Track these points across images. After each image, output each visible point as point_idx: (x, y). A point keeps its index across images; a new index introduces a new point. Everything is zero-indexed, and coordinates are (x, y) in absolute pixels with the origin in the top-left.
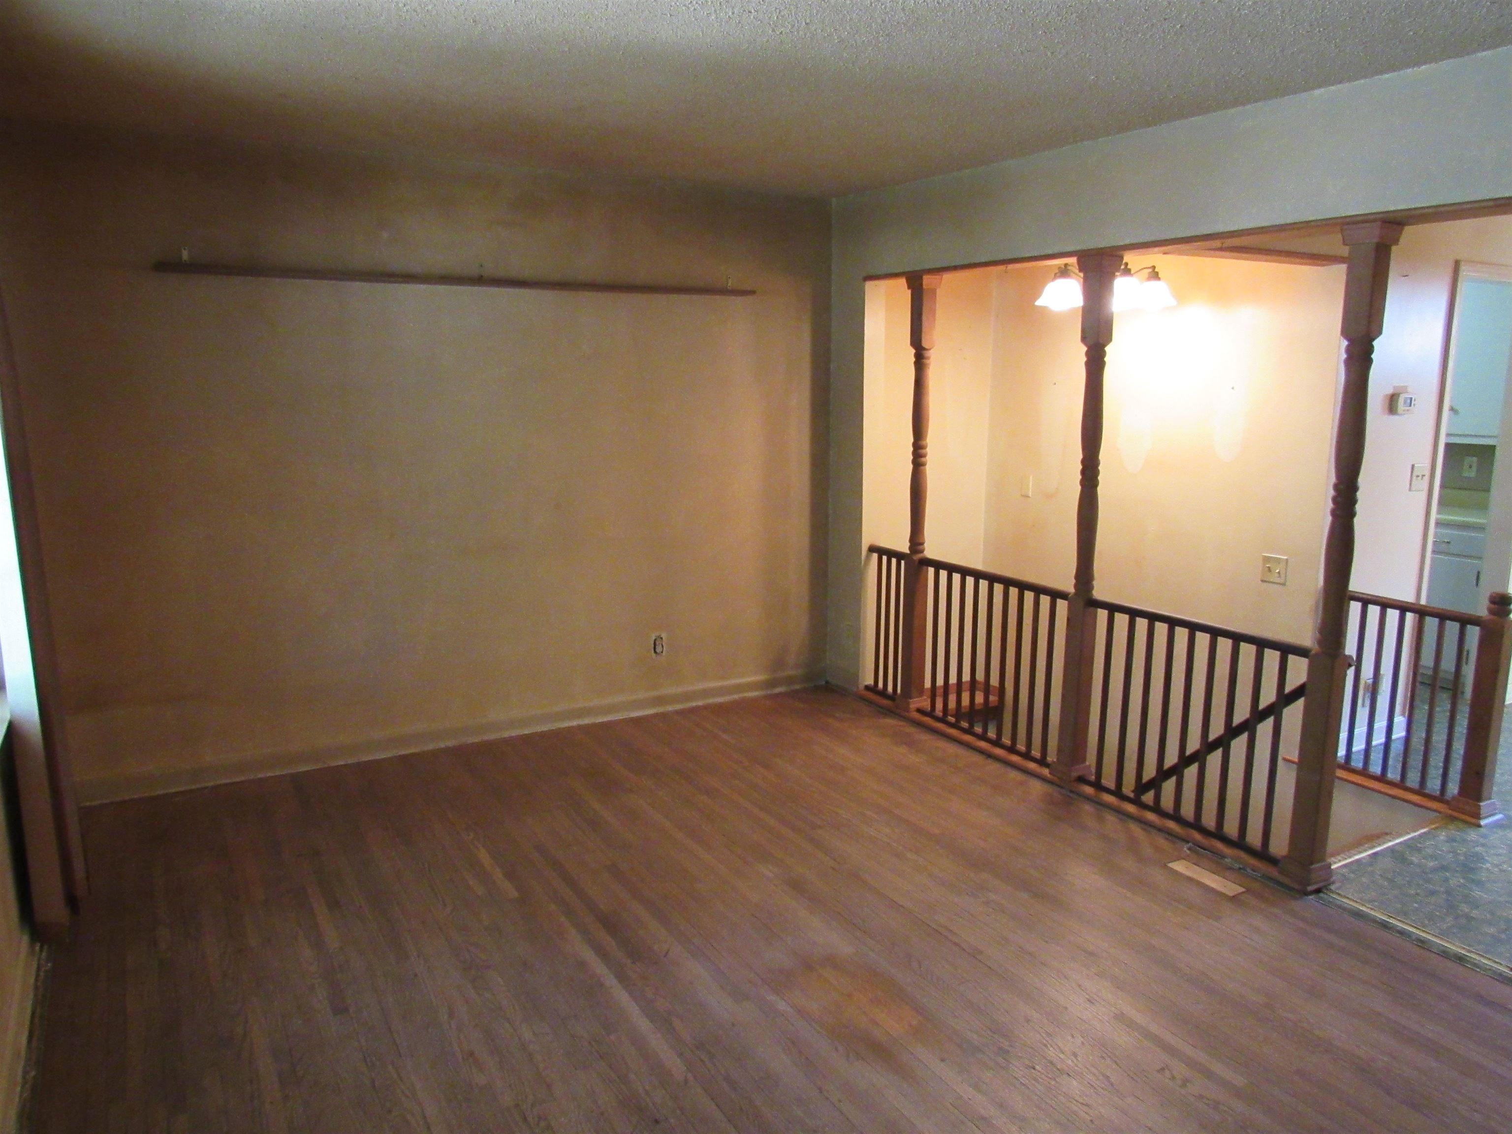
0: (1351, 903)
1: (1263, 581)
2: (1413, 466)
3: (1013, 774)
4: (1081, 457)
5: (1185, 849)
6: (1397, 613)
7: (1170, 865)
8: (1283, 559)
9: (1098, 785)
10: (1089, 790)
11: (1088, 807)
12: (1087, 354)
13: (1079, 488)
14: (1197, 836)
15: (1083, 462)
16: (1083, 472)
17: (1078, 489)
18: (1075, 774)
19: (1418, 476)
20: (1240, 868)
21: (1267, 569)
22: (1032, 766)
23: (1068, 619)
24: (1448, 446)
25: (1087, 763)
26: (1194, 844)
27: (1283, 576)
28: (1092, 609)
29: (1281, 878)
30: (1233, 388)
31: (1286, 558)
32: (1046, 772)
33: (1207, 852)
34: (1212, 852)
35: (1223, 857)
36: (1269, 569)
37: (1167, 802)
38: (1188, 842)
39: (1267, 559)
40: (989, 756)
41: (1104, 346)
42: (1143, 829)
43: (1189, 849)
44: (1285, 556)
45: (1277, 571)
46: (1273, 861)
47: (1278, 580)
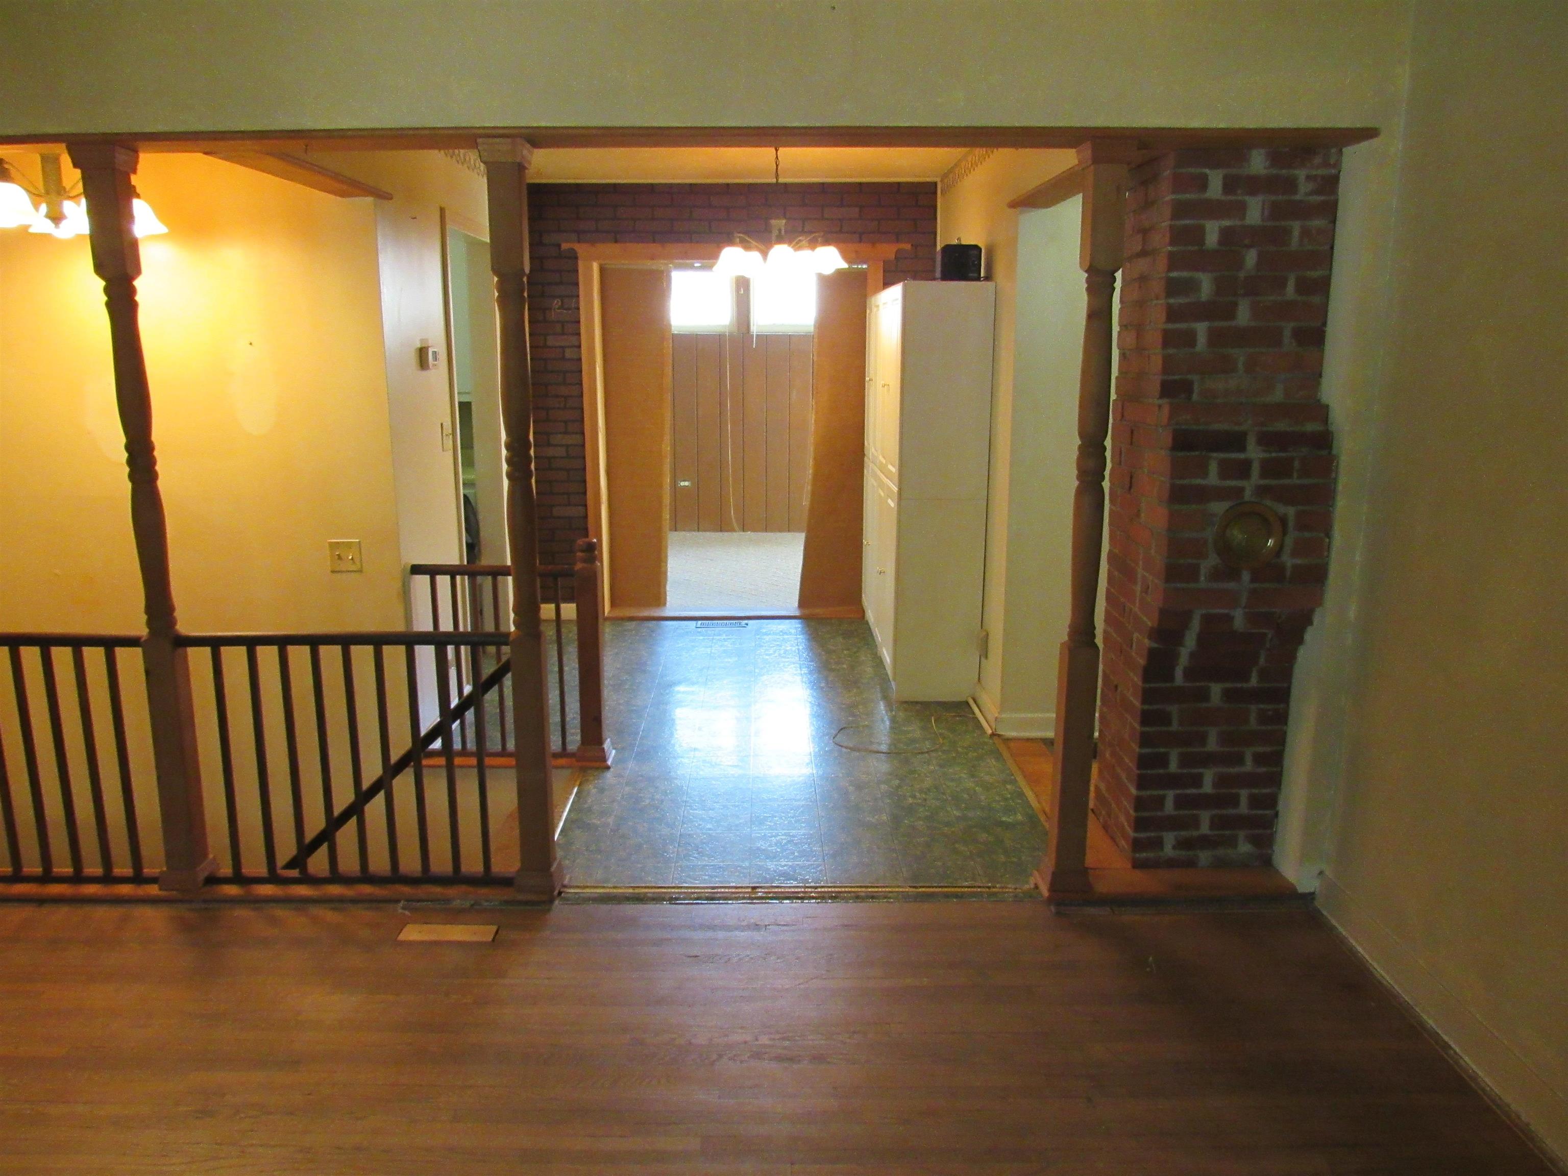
0: (592, 890)
1: (333, 572)
2: (442, 424)
3: (101, 912)
4: (123, 440)
5: (400, 911)
6: (447, 578)
7: (402, 937)
8: (357, 542)
9: (238, 878)
10: (232, 890)
11: (242, 913)
12: (107, 290)
13: (129, 485)
14: (406, 890)
15: (128, 448)
16: (131, 462)
17: (127, 487)
18: (202, 876)
19: (447, 435)
20: (472, 905)
21: (337, 557)
22: (125, 889)
23: (147, 672)
24: (460, 404)
25: (211, 856)
26: (408, 901)
27: (357, 561)
28: (180, 651)
29: (521, 897)
30: (251, 344)
31: (358, 540)
32: (153, 890)
33: (426, 903)
34: (431, 901)
35: (448, 900)
36: (339, 557)
37: (349, 862)
38: (397, 901)
39: (334, 546)
40: (41, 901)
41: (133, 278)
42: (333, 909)
43: (404, 908)
44: (357, 539)
45: (350, 558)
46: (506, 882)
47: (353, 568)
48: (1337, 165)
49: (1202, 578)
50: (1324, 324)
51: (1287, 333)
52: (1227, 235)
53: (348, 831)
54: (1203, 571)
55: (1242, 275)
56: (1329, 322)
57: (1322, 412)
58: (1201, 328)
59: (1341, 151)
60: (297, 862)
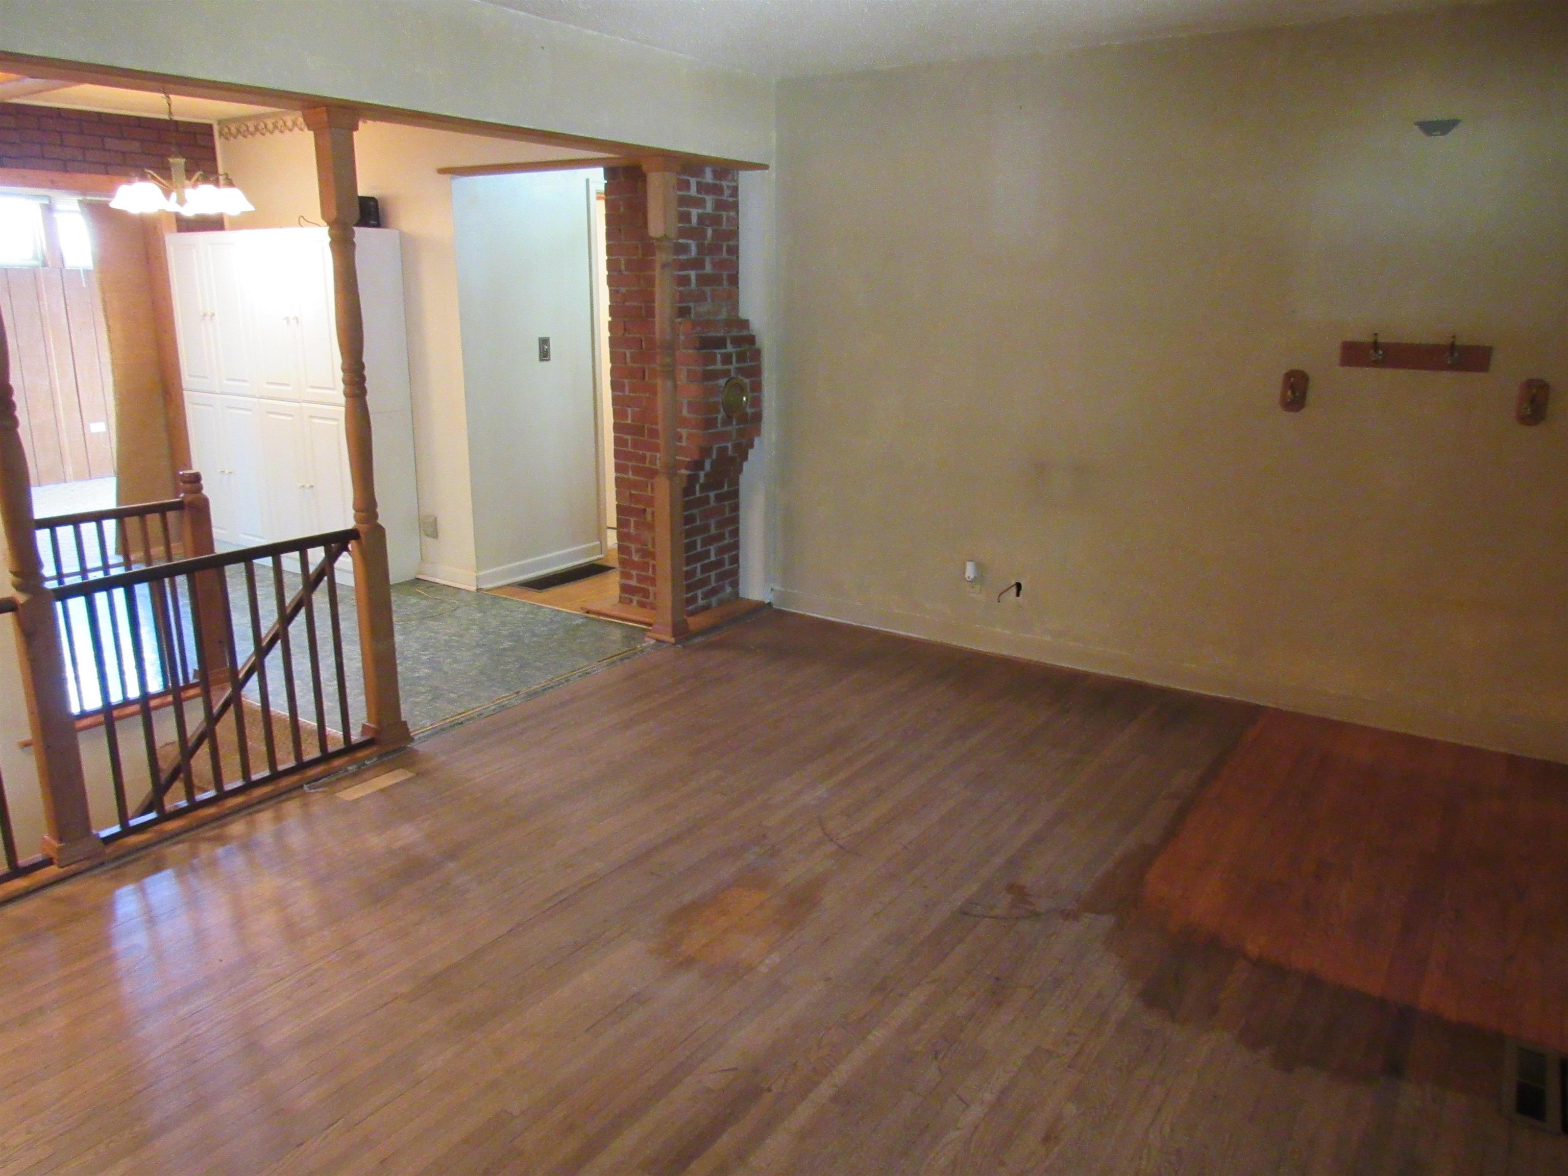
14: (297, 777)
26: (306, 784)
33: (325, 778)
46: (369, 743)
48: (736, 181)
49: (719, 425)
50: (738, 273)
51: (725, 277)
52: (701, 218)
53: (203, 755)
54: (719, 421)
55: (706, 242)
56: (740, 272)
57: (745, 324)
58: (693, 274)
59: (738, 173)
60: (154, 803)
